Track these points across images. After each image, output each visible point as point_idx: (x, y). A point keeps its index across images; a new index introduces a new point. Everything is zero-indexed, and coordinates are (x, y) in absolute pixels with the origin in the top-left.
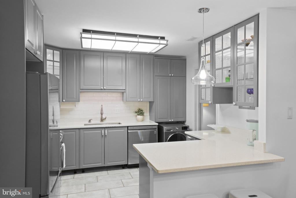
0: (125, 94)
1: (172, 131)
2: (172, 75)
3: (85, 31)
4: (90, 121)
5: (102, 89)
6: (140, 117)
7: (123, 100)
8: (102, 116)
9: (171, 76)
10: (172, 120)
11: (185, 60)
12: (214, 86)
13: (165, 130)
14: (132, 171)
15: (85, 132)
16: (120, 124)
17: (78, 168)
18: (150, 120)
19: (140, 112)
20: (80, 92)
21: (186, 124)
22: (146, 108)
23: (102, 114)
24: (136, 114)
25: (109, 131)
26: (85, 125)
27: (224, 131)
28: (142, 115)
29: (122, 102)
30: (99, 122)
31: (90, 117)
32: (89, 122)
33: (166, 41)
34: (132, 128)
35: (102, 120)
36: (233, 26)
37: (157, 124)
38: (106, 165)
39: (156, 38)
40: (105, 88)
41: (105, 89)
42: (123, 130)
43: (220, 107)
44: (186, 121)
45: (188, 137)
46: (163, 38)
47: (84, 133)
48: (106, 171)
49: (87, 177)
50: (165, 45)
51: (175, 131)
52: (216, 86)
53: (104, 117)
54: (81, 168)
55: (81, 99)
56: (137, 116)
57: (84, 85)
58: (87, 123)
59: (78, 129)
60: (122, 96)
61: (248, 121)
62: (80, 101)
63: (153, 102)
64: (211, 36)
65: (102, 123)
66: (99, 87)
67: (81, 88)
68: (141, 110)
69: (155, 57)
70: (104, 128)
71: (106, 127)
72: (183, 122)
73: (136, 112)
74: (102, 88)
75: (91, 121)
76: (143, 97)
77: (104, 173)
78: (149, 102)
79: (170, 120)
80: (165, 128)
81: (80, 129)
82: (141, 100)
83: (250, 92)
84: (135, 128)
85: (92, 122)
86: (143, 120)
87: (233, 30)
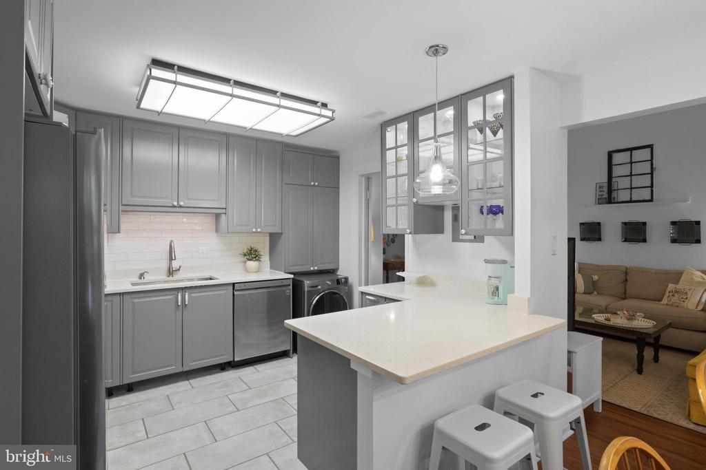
0: (223, 218)
1: (320, 287)
2: (316, 184)
3: (157, 63)
4: (141, 276)
5: (174, 206)
6: (252, 264)
7: (217, 230)
8: (170, 264)
9: (314, 185)
10: (316, 268)
11: (338, 158)
12: (417, 202)
13: (308, 287)
14: (245, 372)
15: (135, 301)
16: (211, 279)
17: (117, 383)
18: (271, 268)
19: (252, 254)
20: (122, 211)
21: (338, 273)
22: (263, 246)
23: (171, 259)
24: (245, 259)
25: (193, 295)
26: (134, 284)
27: (422, 282)
28: (257, 260)
29: (214, 234)
30: (164, 277)
31: (142, 268)
32: (141, 278)
33: (331, 112)
34: (242, 286)
35: (171, 272)
36: (458, 96)
37: (292, 276)
38: (186, 369)
39: (314, 103)
40: (182, 203)
41: (181, 207)
42: (223, 292)
43: (415, 241)
44: (338, 269)
45: (367, 297)
46: (324, 105)
47: (134, 303)
48: (187, 382)
49: (143, 401)
50: (328, 119)
51: (326, 287)
52: (420, 202)
53: (175, 265)
54: (126, 381)
55: (122, 227)
56: (245, 262)
57: (132, 196)
58: (136, 280)
59: (120, 294)
60: (214, 221)
61: (487, 261)
62: (121, 231)
63: (282, 233)
64: (410, 113)
65: (171, 278)
66: (168, 202)
67: (123, 203)
68: (256, 251)
69: (285, 149)
70: (183, 289)
71: (186, 288)
72: (332, 272)
73: (245, 255)
74: (175, 203)
75: (145, 275)
76: (263, 225)
77: (182, 386)
78: (268, 235)
79: (312, 269)
80: (307, 283)
81: (123, 294)
82: (259, 230)
83: (495, 211)
84: (248, 286)
85: (148, 278)
86: (258, 271)
87: (460, 102)
